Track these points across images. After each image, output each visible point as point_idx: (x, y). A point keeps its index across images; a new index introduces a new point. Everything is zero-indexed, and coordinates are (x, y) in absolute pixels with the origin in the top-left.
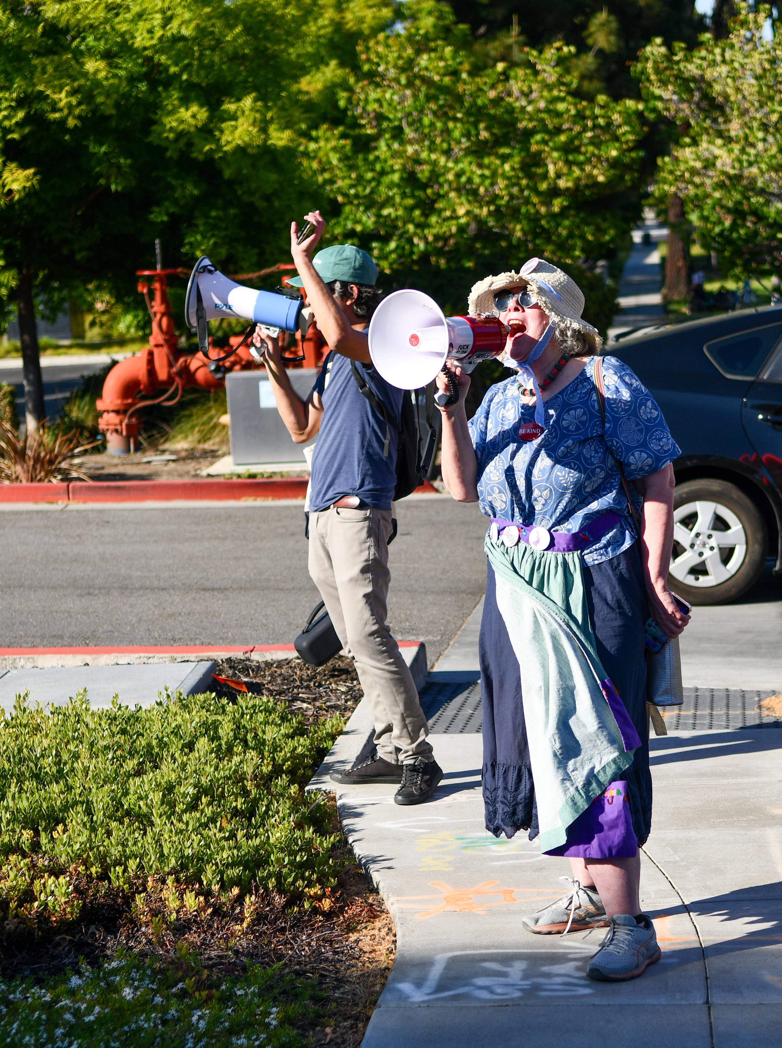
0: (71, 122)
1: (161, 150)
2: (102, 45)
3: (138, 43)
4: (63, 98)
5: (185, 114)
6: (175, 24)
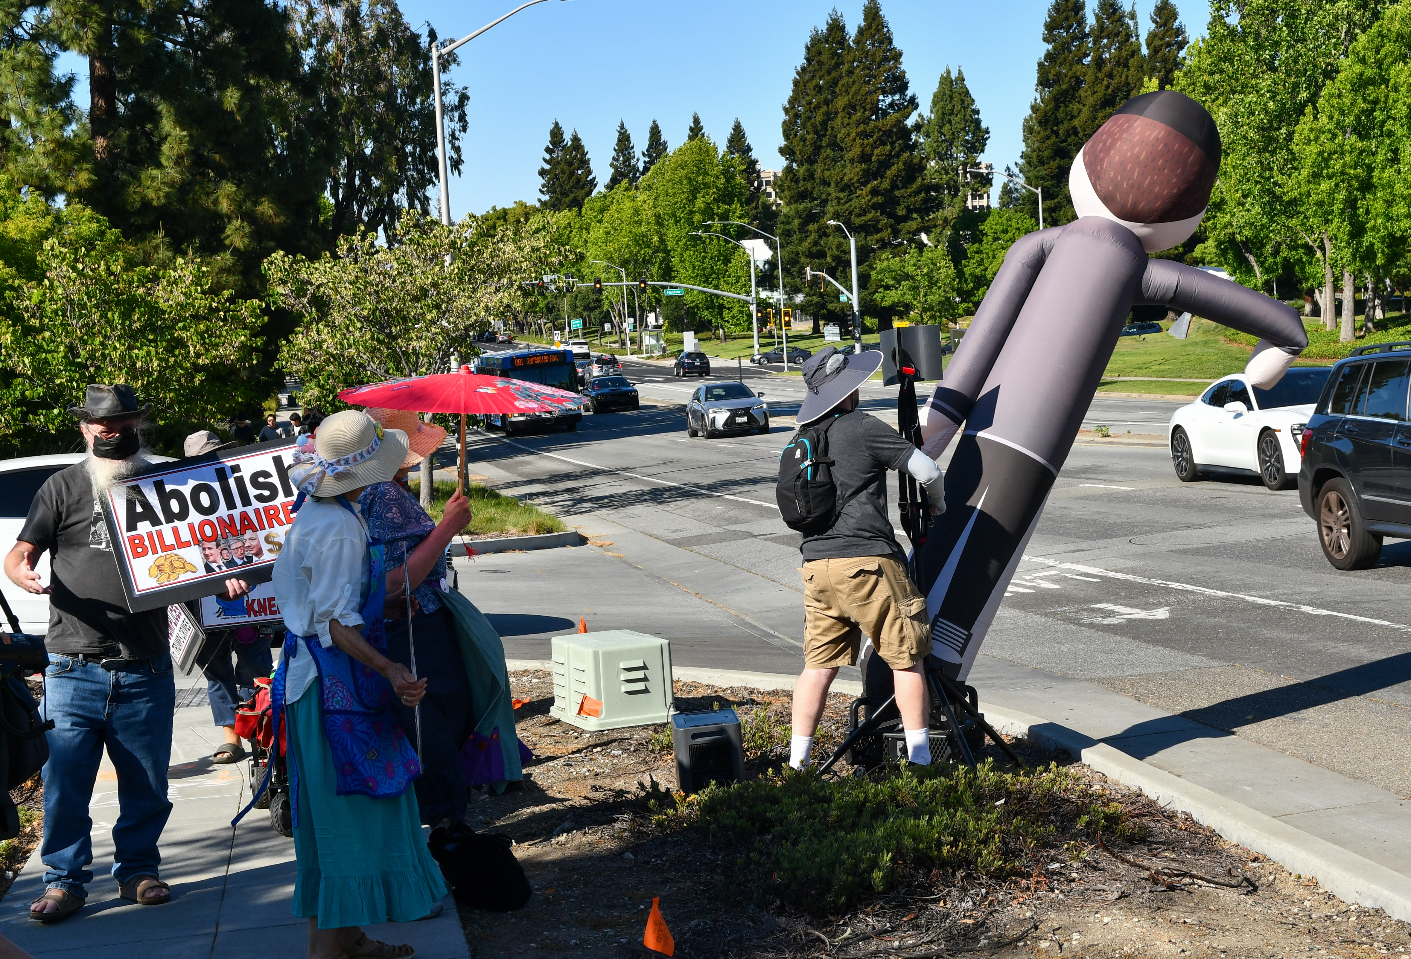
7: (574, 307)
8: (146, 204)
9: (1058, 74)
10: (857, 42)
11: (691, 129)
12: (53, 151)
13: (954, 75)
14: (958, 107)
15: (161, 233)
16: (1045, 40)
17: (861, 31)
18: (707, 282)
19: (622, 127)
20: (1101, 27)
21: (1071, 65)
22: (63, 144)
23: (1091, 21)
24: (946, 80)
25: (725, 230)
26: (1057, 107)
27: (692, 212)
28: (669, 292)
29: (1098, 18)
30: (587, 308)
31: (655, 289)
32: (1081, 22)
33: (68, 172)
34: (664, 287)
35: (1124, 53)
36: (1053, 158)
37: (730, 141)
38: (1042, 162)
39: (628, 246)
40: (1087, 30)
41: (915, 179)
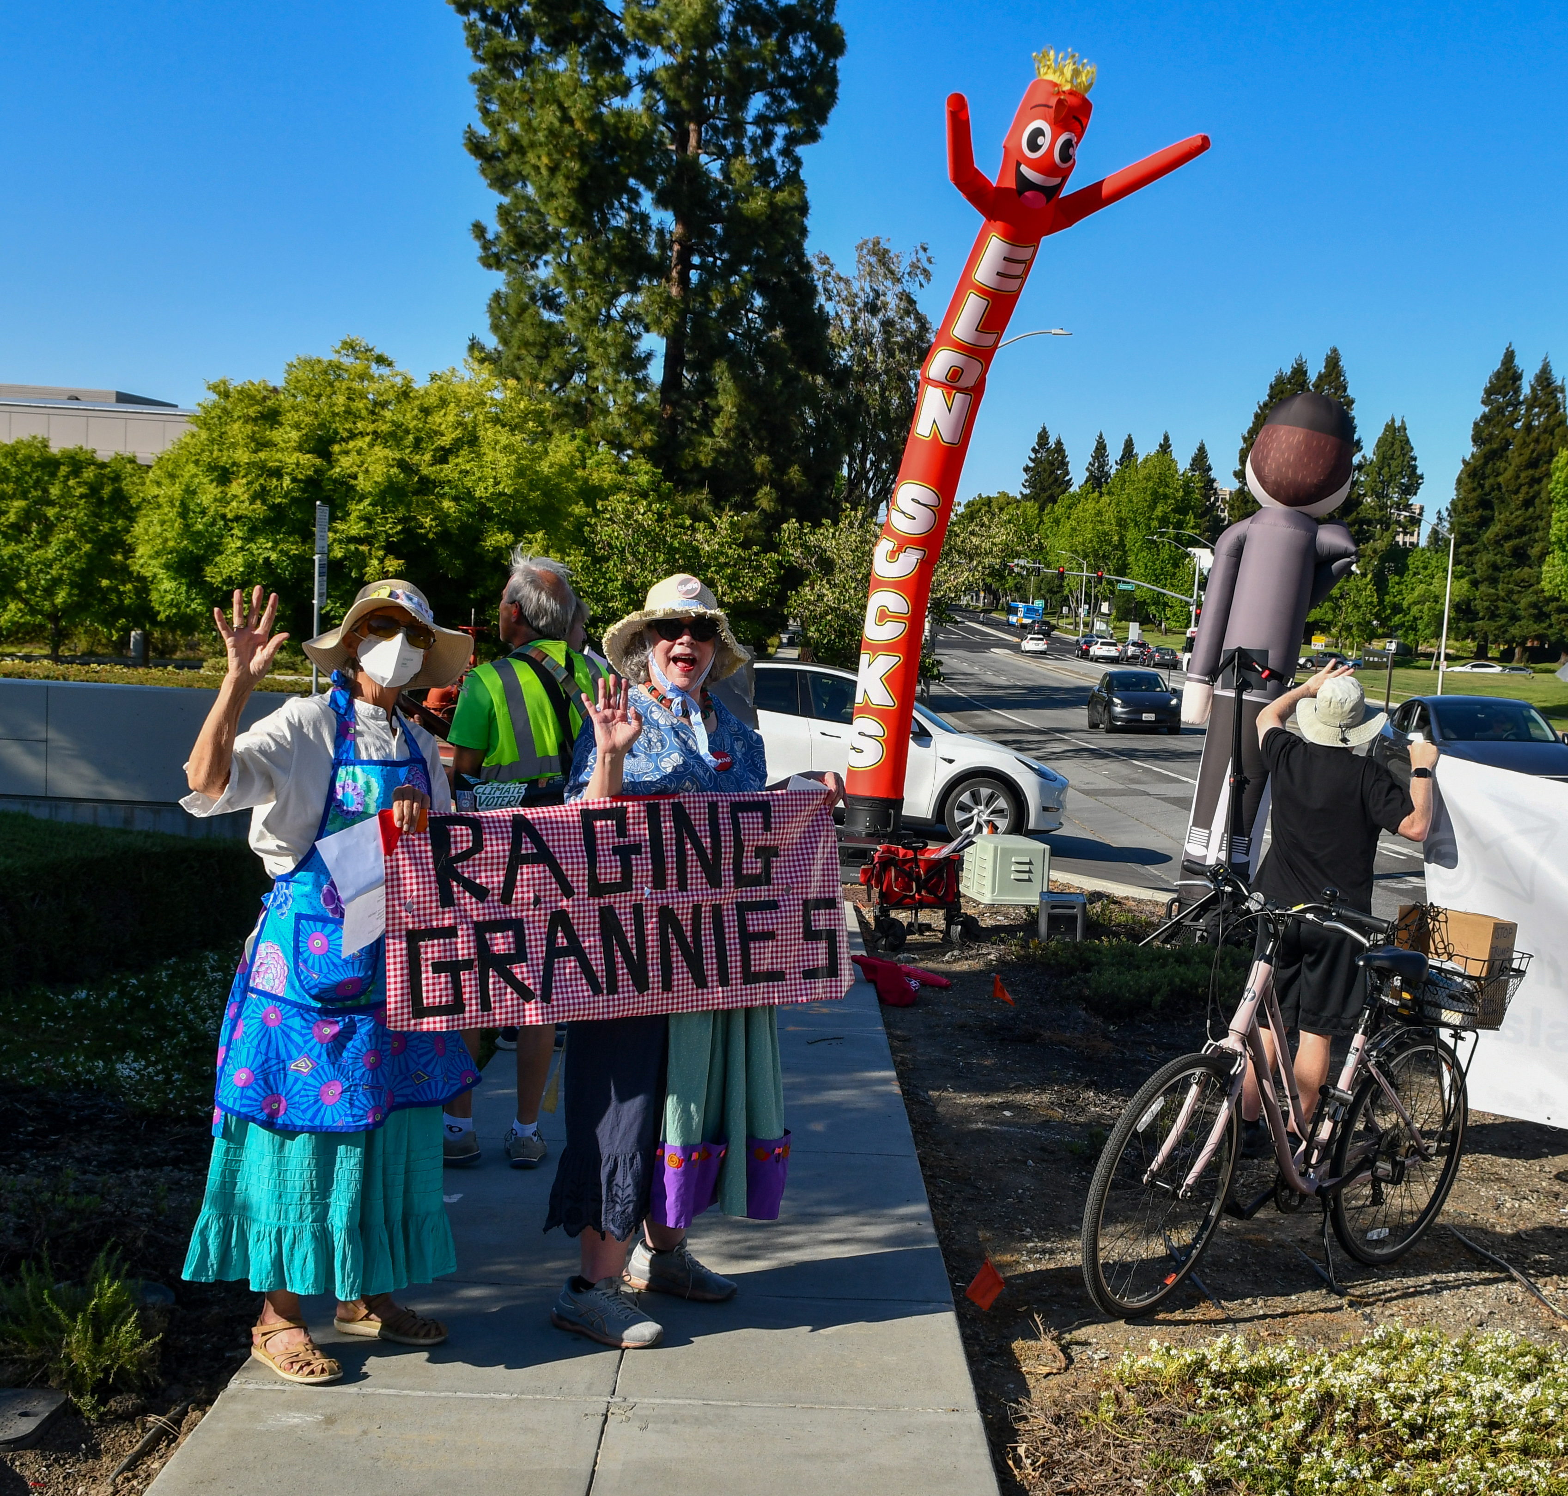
0: (431, 536)
1: (481, 557)
2: (453, 492)
3: (478, 494)
4: (427, 522)
5: (500, 537)
6: (501, 486)
7: (1039, 589)
8: (697, 465)
9: (1491, 434)
10: (1316, 386)
11: (1161, 446)
12: (626, 413)
13: (1398, 424)
14: (1398, 453)
15: (706, 491)
16: (1483, 402)
17: (1320, 377)
18: (1157, 581)
19: (1101, 437)
20: (1535, 397)
21: (1503, 428)
22: (635, 408)
23: (1526, 390)
24: (1390, 428)
25: (1178, 539)
26: (1486, 464)
27: (1150, 518)
28: (1122, 587)
29: (1533, 389)
30: (1050, 591)
31: (1110, 582)
32: (1517, 391)
33: (637, 432)
34: (1118, 581)
35: (1552, 423)
36: (1476, 508)
37: (1194, 460)
38: (1466, 510)
39: (1091, 541)
40: (1521, 398)
41: (1351, 512)
